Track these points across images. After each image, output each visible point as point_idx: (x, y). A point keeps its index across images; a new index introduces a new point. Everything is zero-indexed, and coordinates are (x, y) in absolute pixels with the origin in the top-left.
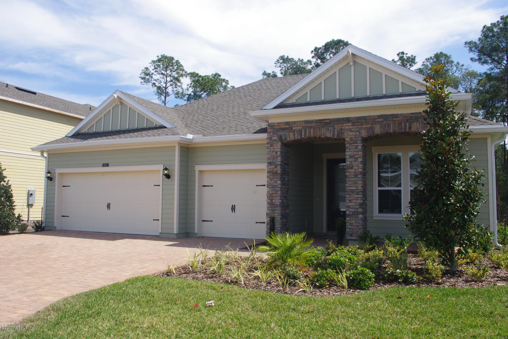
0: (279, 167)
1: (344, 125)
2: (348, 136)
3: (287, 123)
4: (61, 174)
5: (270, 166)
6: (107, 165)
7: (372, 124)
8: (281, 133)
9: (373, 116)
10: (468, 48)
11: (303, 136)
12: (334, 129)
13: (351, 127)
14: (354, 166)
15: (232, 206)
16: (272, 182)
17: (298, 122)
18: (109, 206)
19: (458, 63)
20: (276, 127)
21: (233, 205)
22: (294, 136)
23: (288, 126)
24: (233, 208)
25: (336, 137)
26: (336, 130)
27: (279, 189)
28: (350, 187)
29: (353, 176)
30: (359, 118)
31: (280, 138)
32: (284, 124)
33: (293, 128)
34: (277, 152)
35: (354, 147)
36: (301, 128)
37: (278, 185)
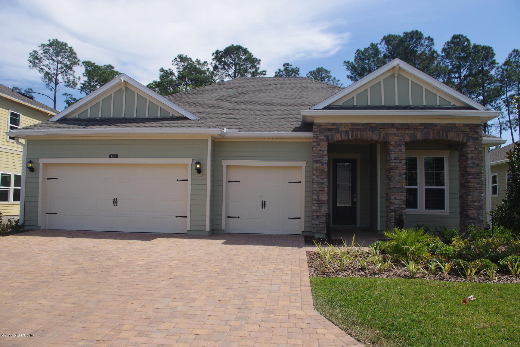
0: (325, 165)
1: (389, 130)
2: (393, 140)
3: (334, 124)
4: (45, 165)
5: (316, 164)
6: (116, 156)
7: (414, 131)
8: (328, 133)
9: (416, 124)
10: (346, 67)
11: (350, 138)
12: (380, 133)
13: (396, 132)
14: (398, 166)
15: (262, 202)
16: (319, 179)
17: (345, 123)
18: (115, 202)
19: (334, 78)
20: (323, 127)
21: (264, 201)
22: (341, 137)
23: (335, 127)
24: (264, 204)
25: (381, 140)
26: (382, 134)
27: (326, 186)
28: (396, 185)
29: (398, 176)
30: (403, 125)
31: (327, 137)
32: (330, 125)
33: (340, 129)
34: (323, 151)
35: (399, 150)
36: (348, 129)
37: (324, 183)
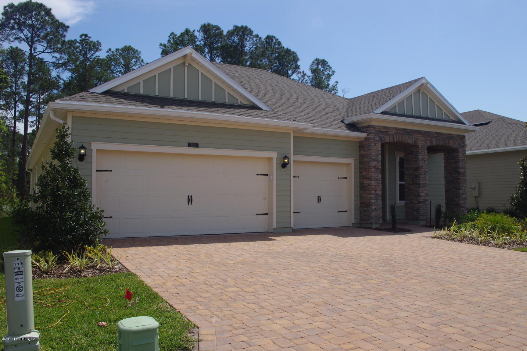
0: (380, 163)
1: (418, 135)
2: (421, 144)
3: (385, 128)
5: (374, 162)
6: (196, 145)
7: (432, 138)
8: (381, 135)
9: (433, 132)
11: (395, 140)
12: (413, 137)
13: (421, 138)
14: (424, 166)
15: (318, 197)
16: (376, 176)
17: (391, 128)
18: (190, 200)
20: (377, 129)
22: (389, 139)
23: (385, 130)
24: (319, 199)
25: (413, 144)
26: (414, 138)
27: (380, 182)
28: (422, 181)
29: (423, 174)
30: (425, 132)
31: (380, 138)
32: (382, 128)
33: (389, 133)
34: (378, 151)
35: (423, 153)
36: (393, 133)
37: (379, 179)
